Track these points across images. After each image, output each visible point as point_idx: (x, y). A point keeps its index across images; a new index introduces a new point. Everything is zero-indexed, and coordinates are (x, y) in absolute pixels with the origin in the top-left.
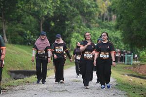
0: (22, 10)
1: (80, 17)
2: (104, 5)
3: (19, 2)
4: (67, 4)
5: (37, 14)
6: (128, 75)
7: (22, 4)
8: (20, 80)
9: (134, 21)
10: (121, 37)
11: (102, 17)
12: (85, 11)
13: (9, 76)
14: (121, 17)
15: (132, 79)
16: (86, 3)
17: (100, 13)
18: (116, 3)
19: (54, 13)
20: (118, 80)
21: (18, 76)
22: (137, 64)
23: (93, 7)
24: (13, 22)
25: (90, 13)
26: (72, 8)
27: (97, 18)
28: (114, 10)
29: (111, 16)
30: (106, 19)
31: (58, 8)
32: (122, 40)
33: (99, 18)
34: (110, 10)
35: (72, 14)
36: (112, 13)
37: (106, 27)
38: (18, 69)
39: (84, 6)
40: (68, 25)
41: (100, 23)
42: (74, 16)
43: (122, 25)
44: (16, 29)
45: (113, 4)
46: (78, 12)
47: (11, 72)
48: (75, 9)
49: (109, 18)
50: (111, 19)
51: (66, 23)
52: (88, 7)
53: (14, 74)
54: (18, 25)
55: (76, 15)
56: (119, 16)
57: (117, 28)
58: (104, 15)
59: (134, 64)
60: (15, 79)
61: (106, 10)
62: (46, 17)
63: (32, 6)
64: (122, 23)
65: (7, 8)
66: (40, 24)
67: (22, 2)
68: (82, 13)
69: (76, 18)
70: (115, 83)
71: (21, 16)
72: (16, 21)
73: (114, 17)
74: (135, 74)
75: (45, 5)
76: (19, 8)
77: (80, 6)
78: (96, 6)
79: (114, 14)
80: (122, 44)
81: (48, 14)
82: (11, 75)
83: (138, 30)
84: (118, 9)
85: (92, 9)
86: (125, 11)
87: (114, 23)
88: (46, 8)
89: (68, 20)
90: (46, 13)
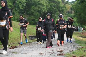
0: (33, 10)
1: (58, 12)
2: (69, 7)
3: (32, 6)
4: (53, 7)
5: (40, 11)
6: (80, 37)
7: (33, 7)
8: (33, 40)
9: (82, 13)
10: (77, 20)
11: (68, 12)
12: (61, 10)
13: (29, 39)
14: (76, 12)
15: (81, 38)
16: (61, 6)
17: (67, 10)
18: (74, 6)
19: (47, 11)
20: (75, 39)
21: (32, 38)
22: (84, 32)
23: (64, 8)
24: (30, 15)
25: (63, 11)
26: (55, 9)
27: (66, 13)
28: (73, 9)
29: (72, 11)
30: (70, 13)
31: (49, 9)
32: (77, 22)
33: (67, 13)
34: (71, 9)
35: (55, 11)
36: (72, 10)
37: (70, 16)
38: (32, 35)
39: (60, 7)
40: (53, 16)
41: (67, 15)
42: (56, 12)
43: (77, 15)
44: (31, 18)
45: (72, 6)
46: (57, 10)
47: (30, 36)
48: (56, 9)
49: (71, 12)
50: (72, 13)
51: (53, 15)
52: (62, 8)
53: (30, 37)
54: (32, 16)
55: (57, 11)
56: (75, 11)
57: (75, 16)
58: (69, 11)
59: (82, 32)
60: (31, 39)
61: (70, 9)
62: (44, 13)
63: (38, 8)
64: (77, 14)
65: (27, 9)
66: (41, 16)
67: (34, 7)
68: (59, 11)
69: (57, 13)
70: (74, 40)
71: (33, 12)
72: (31, 15)
73: (73, 12)
74: (83, 36)
75: (43, 8)
76: (32, 9)
77: (58, 7)
78: (65, 7)
79: (73, 10)
80: (77, 23)
81: (45, 11)
82: (29, 38)
83: (84, 17)
84: (75, 8)
85: (64, 9)
86: (78, 9)
87: (73, 14)
88: (44, 9)
89: (53, 14)
90: (44, 11)
